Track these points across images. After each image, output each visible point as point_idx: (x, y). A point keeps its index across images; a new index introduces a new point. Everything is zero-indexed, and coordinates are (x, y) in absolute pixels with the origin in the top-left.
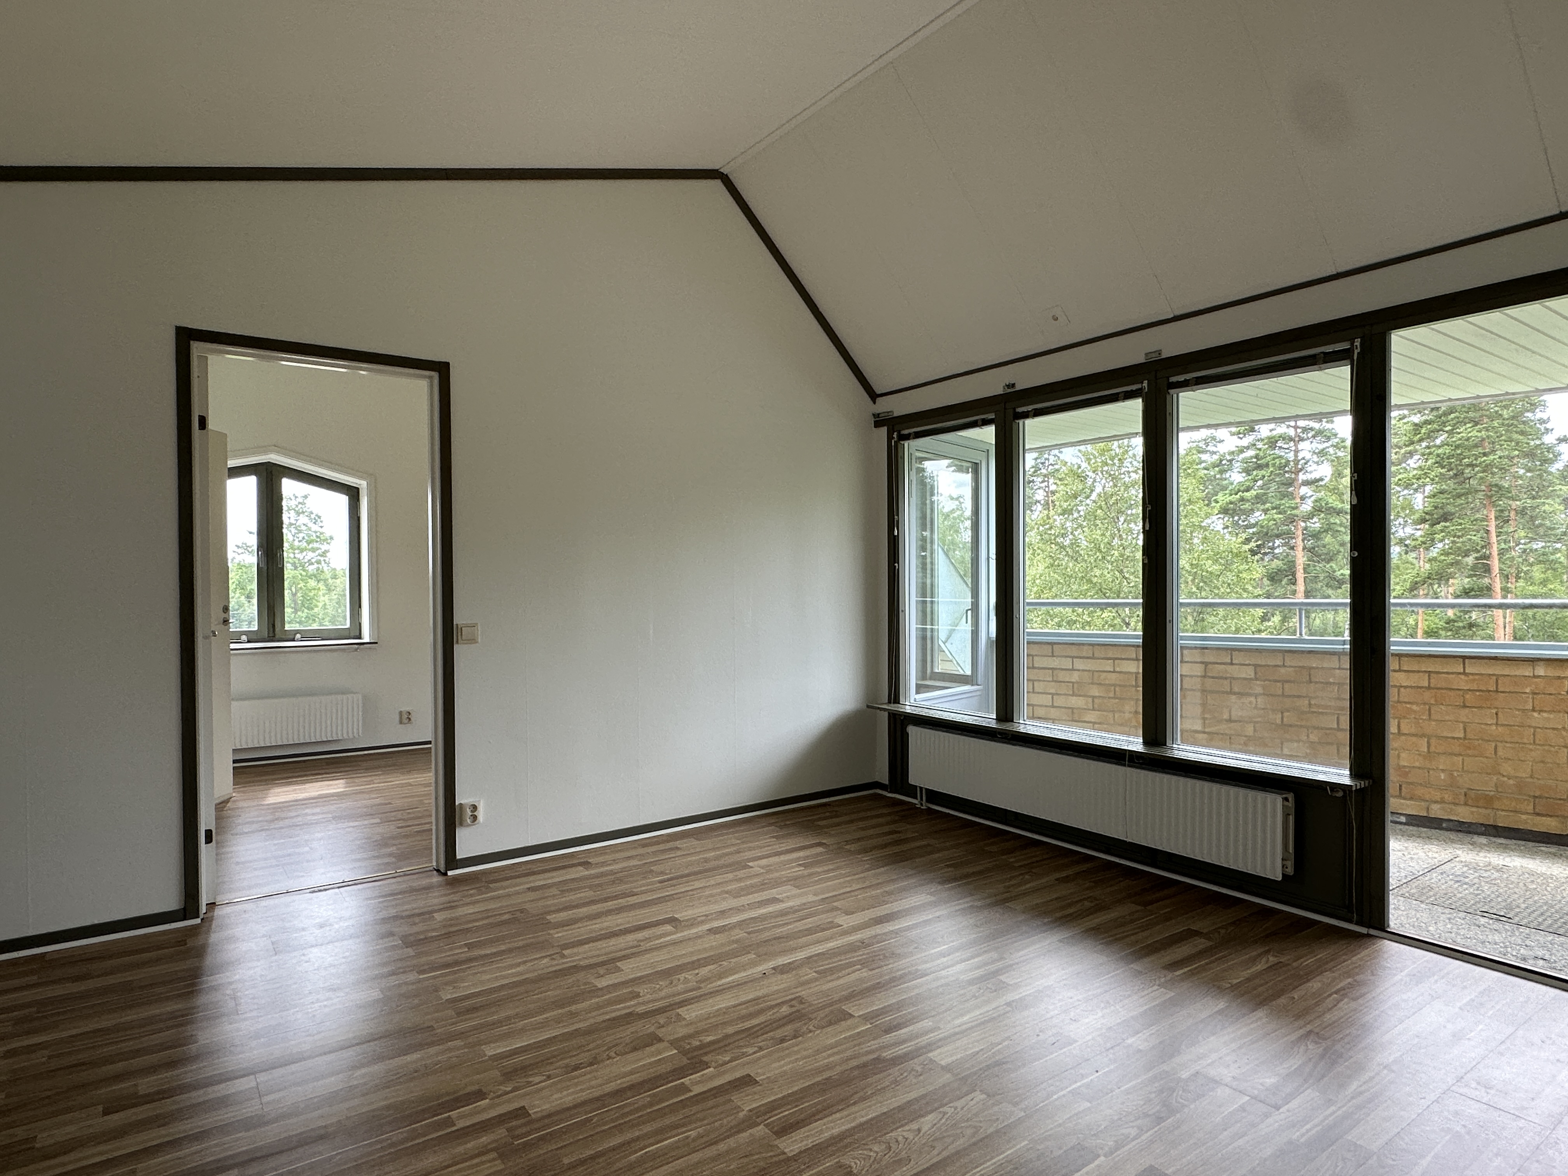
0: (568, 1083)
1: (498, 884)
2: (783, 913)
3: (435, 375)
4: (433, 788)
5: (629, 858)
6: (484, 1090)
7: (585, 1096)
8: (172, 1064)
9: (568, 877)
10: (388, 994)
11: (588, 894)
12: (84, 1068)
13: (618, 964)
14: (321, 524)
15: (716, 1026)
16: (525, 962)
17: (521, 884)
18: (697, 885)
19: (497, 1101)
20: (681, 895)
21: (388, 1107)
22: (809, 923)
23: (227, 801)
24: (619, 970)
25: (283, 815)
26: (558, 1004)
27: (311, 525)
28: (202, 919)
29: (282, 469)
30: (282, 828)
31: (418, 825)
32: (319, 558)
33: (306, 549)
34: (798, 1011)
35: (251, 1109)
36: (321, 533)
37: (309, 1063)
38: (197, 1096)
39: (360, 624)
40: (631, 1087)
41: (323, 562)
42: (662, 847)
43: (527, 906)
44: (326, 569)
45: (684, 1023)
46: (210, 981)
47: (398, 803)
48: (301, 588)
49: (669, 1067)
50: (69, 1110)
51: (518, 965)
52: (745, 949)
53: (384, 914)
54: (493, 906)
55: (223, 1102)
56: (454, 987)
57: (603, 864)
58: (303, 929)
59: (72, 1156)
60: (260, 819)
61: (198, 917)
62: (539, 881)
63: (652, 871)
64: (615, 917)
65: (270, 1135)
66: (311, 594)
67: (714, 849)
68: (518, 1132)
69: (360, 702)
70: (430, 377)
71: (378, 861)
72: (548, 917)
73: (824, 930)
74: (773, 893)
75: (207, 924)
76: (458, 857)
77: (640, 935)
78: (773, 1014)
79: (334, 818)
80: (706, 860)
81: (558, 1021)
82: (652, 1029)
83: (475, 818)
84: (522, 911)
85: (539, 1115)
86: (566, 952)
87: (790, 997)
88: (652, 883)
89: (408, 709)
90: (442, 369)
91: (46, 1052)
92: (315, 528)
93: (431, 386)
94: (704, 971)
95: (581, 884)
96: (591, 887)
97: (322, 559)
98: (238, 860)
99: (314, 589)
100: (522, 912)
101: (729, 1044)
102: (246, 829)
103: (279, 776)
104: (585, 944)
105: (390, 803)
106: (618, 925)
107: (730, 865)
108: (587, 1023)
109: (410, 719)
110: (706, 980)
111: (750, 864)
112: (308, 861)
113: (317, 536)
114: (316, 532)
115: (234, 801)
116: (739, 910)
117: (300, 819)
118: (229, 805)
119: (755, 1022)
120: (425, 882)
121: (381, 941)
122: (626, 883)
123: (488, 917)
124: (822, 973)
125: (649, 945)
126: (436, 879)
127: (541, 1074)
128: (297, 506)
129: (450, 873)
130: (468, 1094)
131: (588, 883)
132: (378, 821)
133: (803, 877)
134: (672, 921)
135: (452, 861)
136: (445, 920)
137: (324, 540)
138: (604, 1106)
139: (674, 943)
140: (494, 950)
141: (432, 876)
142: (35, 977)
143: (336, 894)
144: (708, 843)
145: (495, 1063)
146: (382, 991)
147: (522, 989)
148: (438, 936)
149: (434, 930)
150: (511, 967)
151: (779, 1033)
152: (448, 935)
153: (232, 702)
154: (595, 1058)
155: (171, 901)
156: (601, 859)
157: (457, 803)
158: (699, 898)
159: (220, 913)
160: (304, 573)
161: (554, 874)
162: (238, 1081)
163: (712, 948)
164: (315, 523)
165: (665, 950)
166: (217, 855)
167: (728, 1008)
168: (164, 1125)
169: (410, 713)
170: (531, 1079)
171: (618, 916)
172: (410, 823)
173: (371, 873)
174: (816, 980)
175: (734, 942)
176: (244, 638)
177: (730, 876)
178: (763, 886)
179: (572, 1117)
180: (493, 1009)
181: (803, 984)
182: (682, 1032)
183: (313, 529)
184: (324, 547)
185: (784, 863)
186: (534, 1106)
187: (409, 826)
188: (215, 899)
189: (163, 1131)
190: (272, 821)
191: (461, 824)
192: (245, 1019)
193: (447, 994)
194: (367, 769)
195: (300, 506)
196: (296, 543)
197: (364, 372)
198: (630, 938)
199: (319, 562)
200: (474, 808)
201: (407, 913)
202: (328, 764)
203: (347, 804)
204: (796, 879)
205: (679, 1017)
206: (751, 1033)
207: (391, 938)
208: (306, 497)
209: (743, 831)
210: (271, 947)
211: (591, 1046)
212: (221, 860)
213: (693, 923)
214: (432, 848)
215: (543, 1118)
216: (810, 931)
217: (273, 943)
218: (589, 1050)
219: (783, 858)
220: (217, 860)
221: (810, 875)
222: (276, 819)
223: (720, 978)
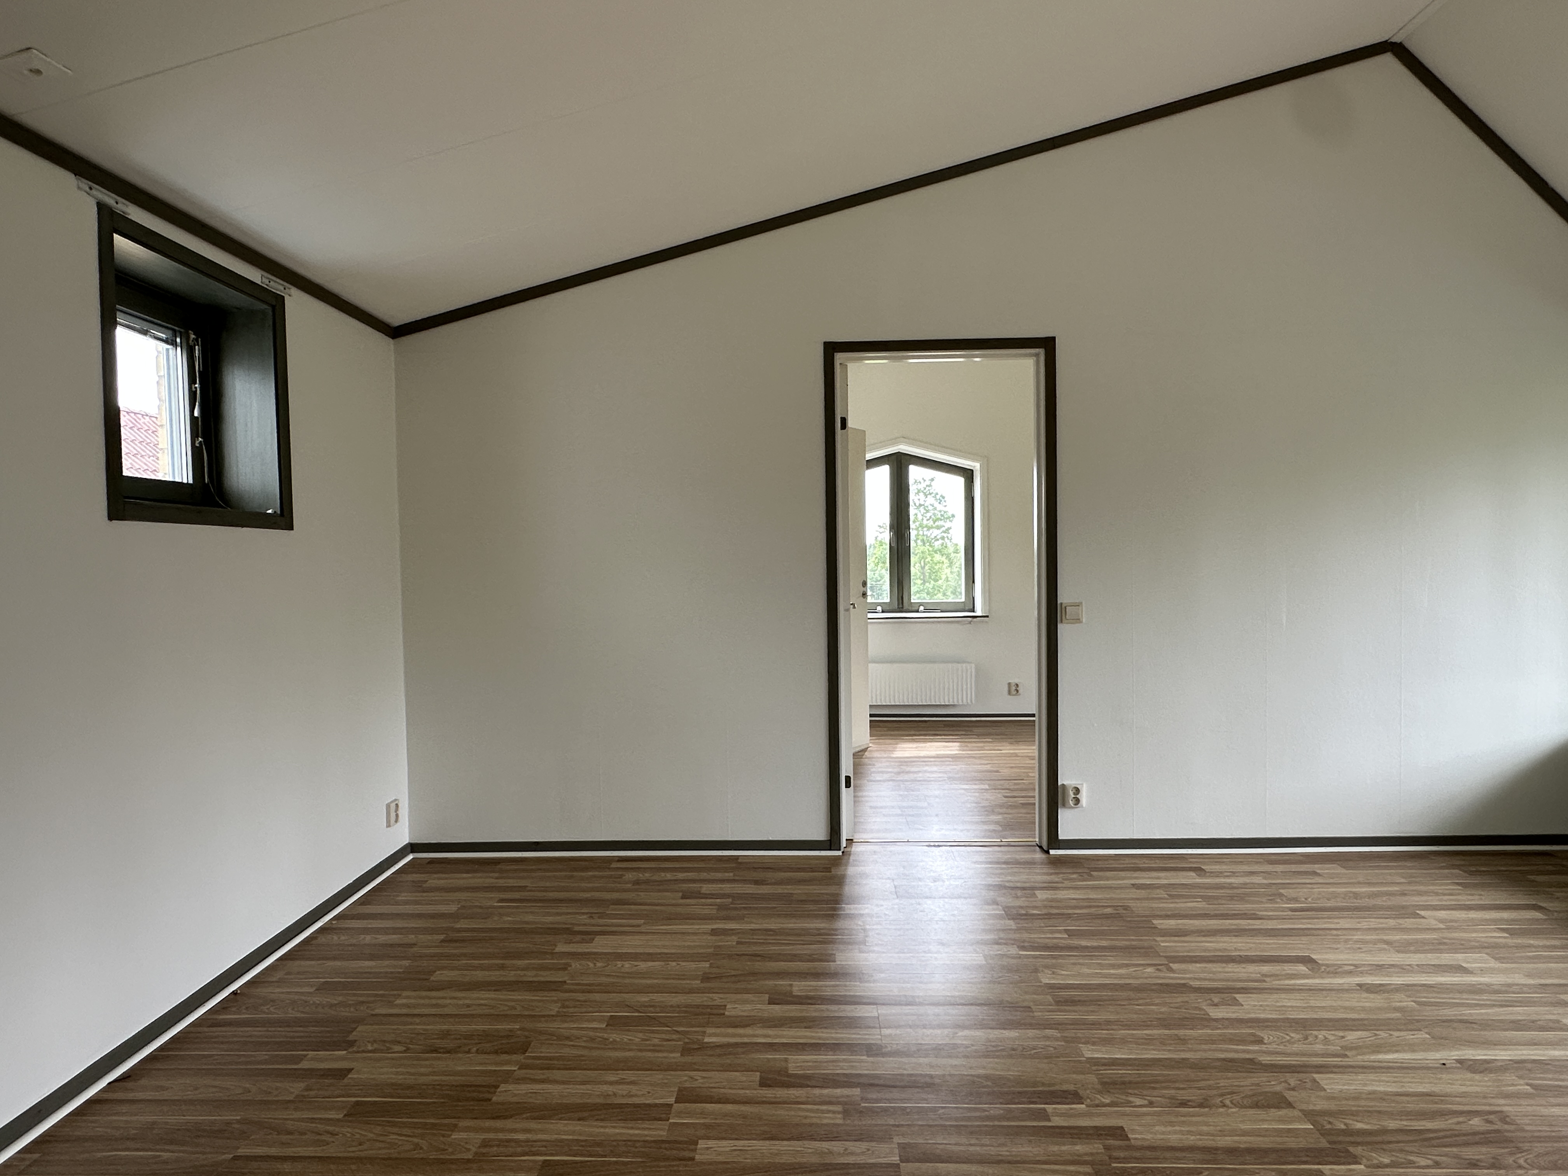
0: (1173, 1119)
1: (1101, 874)
2: (1474, 989)
3: (1042, 351)
4: (1036, 762)
5: (1252, 873)
6: (1081, 1092)
7: (1192, 1140)
8: (817, 975)
9: (1177, 881)
10: (990, 961)
11: (1199, 905)
12: (759, 958)
13: (1237, 996)
14: (945, 504)
15: (1370, 1113)
16: (1127, 966)
17: (1124, 878)
18: (1344, 923)
19: (1094, 1110)
20: (1321, 932)
21: (987, 1077)
22: (1519, 1013)
23: (865, 750)
24: (1236, 1002)
25: (908, 769)
26: (1164, 1023)
27: (936, 504)
28: (843, 852)
29: (909, 457)
30: (907, 781)
31: (1023, 797)
32: (943, 534)
33: (932, 527)
34: (1497, 1131)
35: (873, 1037)
36: (945, 512)
37: (922, 1010)
38: (834, 1010)
39: (974, 598)
40: (1250, 1151)
41: (946, 539)
42: (1294, 868)
43: (1131, 904)
44: (949, 544)
45: (1322, 1094)
46: (849, 909)
47: (1005, 772)
48: (929, 562)
49: (1302, 1143)
50: (747, 991)
51: (1120, 966)
52: (1410, 1023)
53: (990, 881)
54: (1095, 896)
55: (852, 1023)
56: (1054, 973)
57: (1219, 874)
58: (920, 879)
59: (749, 1031)
60: (890, 770)
61: (840, 850)
62: (1145, 879)
63: (1281, 895)
64: (1234, 939)
65: (887, 1067)
66: (936, 567)
67: (1370, 884)
68: (1115, 1154)
69: (973, 671)
70: (1037, 355)
71: (986, 827)
72: (1155, 922)
73: (1542, 1029)
74: (1459, 958)
75: (846, 857)
76: (1060, 838)
77: (1266, 968)
78: (1459, 1123)
79: (949, 778)
80: (1356, 895)
81: (1162, 1042)
82: (1278, 1088)
83: (1077, 801)
84: (1126, 908)
85: (1139, 1143)
86: (1174, 966)
87: (1487, 1108)
88: (1283, 910)
89: (1016, 681)
90: (1048, 345)
91: (735, 938)
92: (940, 507)
93: (1037, 363)
94: (1352, 1036)
95: (1194, 892)
96: (1205, 898)
97: (945, 535)
98: (871, 804)
99: (939, 563)
100: (1124, 909)
101: (1390, 1142)
102: (878, 777)
103: (907, 733)
104: (1196, 962)
105: (997, 771)
106: (1236, 950)
107: (1389, 908)
108: (1198, 1055)
109: (1017, 691)
110: (1356, 1048)
111: (1422, 913)
112: (926, 816)
113: (942, 515)
114: (940, 511)
115: (871, 751)
116: (1403, 969)
117: (920, 775)
118: (866, 753)
119: (1429, 1125)
120: (1027, 856)
121: (987, 907)
122: (1248, 902)
123: (1090, 907)
124: (1540, 1090)
125: (1276, 983)
126: (1039, 856)
127: (1142, 1096)
128: (925, 489)
129: (1052, 852)
130: (1064, 1091)
131: (1203, 892)
132: (987, 787)
133: (1506, 946)
134: (1307, 960)
135: (1053, 840)
136: (1047, 900)
137: (947, 518)
138: (1215, 1162)
139: (1310, 989)
140: (1095, 944)
141: (1035, 851)
142: (731, 874)
143: (948, 852)
144: (1361, 874)
145: (1094, 1068)
146: (985, 956)
147: (1124, 994)
148: (1039, 915)
149: (1035, 907)
150: (1113, 966)
151: (1470, 1153)
152: (1049, 916)
153: (869, 665)
154: (1206, 1100)
155: (820, 833)
156: (1217, 868)
157: (1059, 784)
158: (1346, 941)
159: (857, 850)
160: (931, 549)
161: (1162, 874)
162: (861, 1006)
163: (1364, 1009)
164: (940, 503)
165: (1298, 996)
166: (855, 797)
167: (1386, 1093)
168: (809, 1027)
169: (1017, 685)
170: (1131, 1099)
171: (1239, 939)
172: (1015, 794)
173: (980, 838)
174: (1528, 1096)
175: (1396, 1009)
176: (879, 608)
177: (1392, 922)
178: (1439, 946)
179: (1178, 1160)
180: (1091, 1008)
181: (1507, 1096)
182: (1320, 1105)
183: (938, 509)
184: (948, 524)
185: (1474, 922)
186: (1133, 1131)
187: (1015, 797)
188: (853, 836)
189: (808, 1033)
190: (899, 773)
191: (1064, 805)
192: (873, 952)
193: (1046, 978)
194: (979, 735)
195: (927, 488)
196: (925, 522)
197: (978, 359)
198: (1253, 969)
199: (943, 538)
200: (1077, 791)
201: (1011, 885)
202: (945, 726)
203: (960, 766)
204: (1496, 946)
205: (1316, 1084)
206: (1425, 1139)
207: (995, 907)
208: (932, 480)
209: (1410, 868)
210: (893, 890)
211: (1202, 1084)
212: (859, 801)
213: (1335, 970)
214: (1035, 823)
215: (1142, 1148)
216: (1517, 1025)
217: (895, 887)
218: (1199, 1089)
219: (1473, 915)
220: (855, 802)
221: (1518, 947)
222: (903, 772)
223: (1374, 1052)
